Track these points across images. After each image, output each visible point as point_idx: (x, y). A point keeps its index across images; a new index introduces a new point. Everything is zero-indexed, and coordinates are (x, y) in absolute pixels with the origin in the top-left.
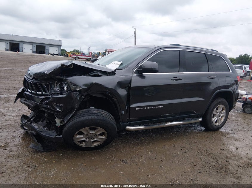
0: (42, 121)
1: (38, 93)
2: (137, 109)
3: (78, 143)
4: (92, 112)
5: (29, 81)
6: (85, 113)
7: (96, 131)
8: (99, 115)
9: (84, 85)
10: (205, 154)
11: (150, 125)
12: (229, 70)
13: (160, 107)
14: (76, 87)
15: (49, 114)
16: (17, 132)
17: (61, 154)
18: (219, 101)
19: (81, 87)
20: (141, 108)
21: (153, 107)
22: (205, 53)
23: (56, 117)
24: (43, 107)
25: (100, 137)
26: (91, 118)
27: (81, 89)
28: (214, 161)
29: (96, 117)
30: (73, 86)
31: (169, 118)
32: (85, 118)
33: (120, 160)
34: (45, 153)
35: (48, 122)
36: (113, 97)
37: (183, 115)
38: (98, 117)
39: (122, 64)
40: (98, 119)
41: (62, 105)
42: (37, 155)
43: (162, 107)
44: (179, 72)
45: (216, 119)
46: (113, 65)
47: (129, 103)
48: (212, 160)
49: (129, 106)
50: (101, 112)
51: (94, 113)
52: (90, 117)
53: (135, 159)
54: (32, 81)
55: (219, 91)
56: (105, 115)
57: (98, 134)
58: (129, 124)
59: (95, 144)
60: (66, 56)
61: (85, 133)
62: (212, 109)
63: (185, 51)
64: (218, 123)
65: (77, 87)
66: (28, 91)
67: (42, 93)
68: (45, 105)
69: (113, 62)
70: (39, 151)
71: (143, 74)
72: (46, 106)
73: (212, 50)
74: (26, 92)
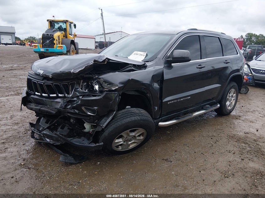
0: (62, 128)
1: (51, 95)
2: (169, 103)
3: (115, 148)
4: (132, 112)
5: (38, 82)
6: (126, 115)
7: (136, 132)
8: (140, 115)
9: (121, 83)
10: (235, 140)
11: (180, 119)
12: (237, 53)
13: (188, 98)
14: (111, 86)
15: (76, 119)
16: (27, 144)
17: (99, 163)
18: (232, 85)
19: (117, 86)
20: (172, 102)
21: (182, 99)
22: (218, 38)
23: (86, 122)
24: (68, 112)
25: (138, 138)
26: (134, 120)
27: (117, 87)
28: (247, 145)
29: (139, 118)
30: (107, 85)
31: (193, 108)
32: (128, 120)
33: (163, 159)
34: (78, 165)
35: (71, 128)
36: (147, 93)
37: (204, 103)
38: (141, 117)
39: (147, 55)
40: (141, 120)
41: (96, 108)
42: (71, 168)
43: (190, 97)
44: (201, 59)
45: (229, 103)
46: (135, 56)
47: (161, 98)
48: (244, 145)
49: (162, 100)
50: (141, 111)
51: (135, 114)
52: (133, 118)
53: (176, 156)
54: (43, 82)
55: (233, 75)
56: (143, 113)
57: (137, 135)
58: (161, 119)
59: (131, 146)
60: (22, 45)
61: (125, 136)
62: (226, 94)
63: (204, 36)
64: (230, 107)
65: (113, 86)
66: (35, 94)
67: (57, 95)
68: (71, 109)
69: (134, 53)
70: (71, 164)
71: (172, 64)
72: (72, 111)
73: (222, 33)
74: (32, 96)
